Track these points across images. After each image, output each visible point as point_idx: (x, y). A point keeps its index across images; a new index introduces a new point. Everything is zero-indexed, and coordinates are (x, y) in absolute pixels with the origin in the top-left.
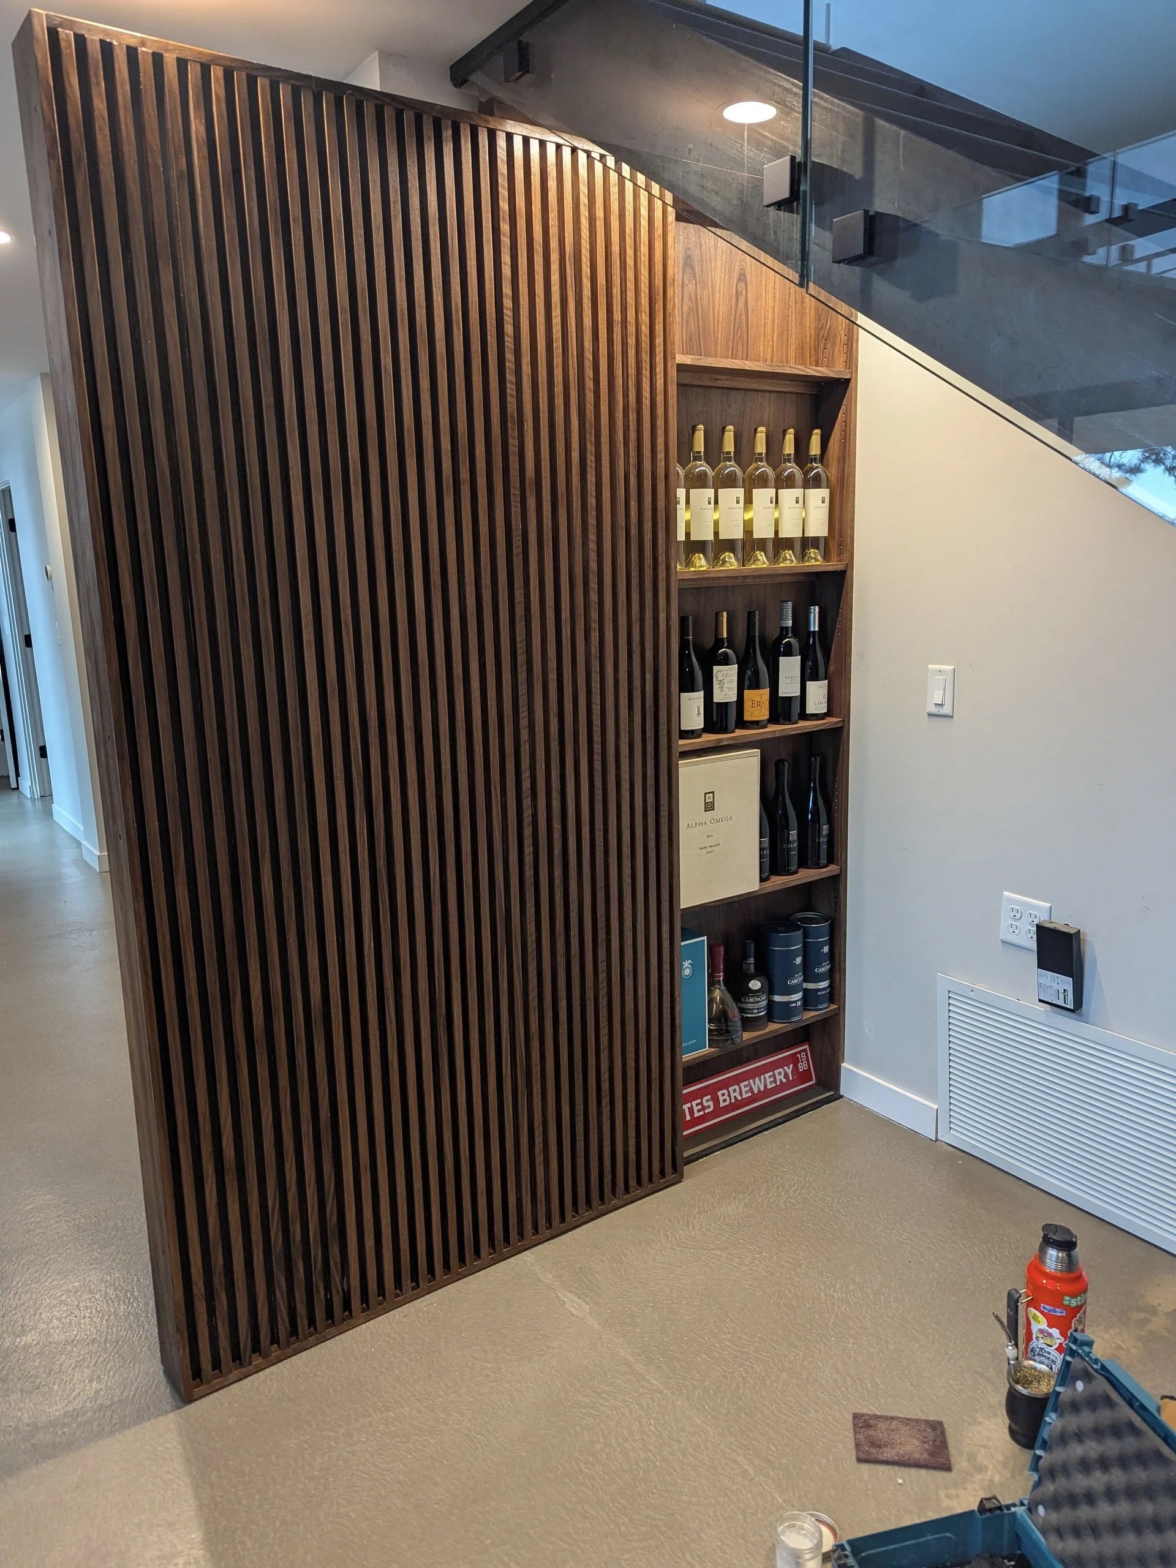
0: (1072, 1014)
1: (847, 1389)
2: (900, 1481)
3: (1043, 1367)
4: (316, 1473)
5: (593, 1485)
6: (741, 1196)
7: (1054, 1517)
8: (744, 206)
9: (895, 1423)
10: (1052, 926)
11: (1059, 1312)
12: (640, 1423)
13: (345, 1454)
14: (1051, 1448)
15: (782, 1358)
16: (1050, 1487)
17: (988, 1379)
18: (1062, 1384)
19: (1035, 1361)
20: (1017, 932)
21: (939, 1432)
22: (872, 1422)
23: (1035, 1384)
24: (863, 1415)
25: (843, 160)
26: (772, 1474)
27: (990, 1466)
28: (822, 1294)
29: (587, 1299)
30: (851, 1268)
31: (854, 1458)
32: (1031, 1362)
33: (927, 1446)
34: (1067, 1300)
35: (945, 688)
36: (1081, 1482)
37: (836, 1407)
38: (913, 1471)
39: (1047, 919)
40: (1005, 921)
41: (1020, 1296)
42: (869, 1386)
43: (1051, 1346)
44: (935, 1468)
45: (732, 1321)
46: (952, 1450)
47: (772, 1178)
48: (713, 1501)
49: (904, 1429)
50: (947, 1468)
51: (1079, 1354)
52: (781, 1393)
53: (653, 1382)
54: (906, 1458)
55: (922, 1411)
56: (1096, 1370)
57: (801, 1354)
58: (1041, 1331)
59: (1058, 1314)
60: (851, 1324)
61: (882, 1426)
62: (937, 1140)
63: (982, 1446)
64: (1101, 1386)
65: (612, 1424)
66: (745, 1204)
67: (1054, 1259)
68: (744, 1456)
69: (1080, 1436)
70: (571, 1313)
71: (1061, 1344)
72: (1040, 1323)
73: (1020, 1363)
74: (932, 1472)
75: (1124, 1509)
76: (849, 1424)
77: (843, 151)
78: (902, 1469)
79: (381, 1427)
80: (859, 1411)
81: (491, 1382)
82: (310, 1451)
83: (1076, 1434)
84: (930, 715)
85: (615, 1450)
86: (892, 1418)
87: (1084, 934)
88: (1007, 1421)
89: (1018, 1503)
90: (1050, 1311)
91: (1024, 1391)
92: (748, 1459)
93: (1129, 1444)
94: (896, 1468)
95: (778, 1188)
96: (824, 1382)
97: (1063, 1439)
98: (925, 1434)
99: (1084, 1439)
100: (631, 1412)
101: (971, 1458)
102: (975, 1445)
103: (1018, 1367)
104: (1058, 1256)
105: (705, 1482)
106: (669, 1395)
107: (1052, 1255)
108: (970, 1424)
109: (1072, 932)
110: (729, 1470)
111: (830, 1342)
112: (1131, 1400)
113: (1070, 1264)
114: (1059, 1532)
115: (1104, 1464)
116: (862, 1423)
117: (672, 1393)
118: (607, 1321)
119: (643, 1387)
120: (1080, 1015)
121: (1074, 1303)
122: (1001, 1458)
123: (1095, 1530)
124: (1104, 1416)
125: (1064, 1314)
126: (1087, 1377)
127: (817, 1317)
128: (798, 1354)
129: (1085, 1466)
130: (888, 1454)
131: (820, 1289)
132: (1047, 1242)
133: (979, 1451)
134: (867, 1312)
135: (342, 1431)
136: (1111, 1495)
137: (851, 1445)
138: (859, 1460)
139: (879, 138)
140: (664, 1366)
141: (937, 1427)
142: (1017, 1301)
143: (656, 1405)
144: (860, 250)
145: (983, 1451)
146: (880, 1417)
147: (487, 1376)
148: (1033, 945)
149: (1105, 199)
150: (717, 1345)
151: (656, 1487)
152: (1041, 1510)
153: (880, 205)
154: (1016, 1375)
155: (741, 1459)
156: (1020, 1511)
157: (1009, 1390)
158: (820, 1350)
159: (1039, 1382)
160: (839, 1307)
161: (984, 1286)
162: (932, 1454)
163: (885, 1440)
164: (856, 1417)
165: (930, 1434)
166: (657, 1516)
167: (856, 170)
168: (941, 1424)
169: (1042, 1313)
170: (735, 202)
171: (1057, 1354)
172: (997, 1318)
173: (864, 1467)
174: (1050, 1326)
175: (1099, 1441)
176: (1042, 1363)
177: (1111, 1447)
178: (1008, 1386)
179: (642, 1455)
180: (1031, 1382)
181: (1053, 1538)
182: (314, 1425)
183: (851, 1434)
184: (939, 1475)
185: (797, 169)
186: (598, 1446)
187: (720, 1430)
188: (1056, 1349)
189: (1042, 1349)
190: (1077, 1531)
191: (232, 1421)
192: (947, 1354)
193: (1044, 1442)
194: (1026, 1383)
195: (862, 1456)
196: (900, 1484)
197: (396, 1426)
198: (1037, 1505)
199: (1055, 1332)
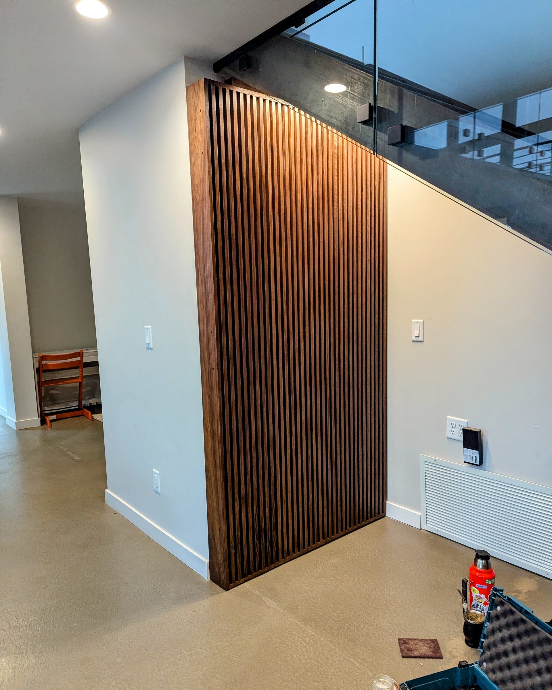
0: (478, 467)
1: (394, 629)
2: (422, 664)
3: (479, 613)
4: (162, 678)
5: (288, 674)
6: (339, 555)
7: (491, 665)
8: (347, 123)
9: (416, 642)
10: (469, 429)
11: (485, 587)
12: (306, 649)
13: (174, 669)
14: (488, 637)
15: (365, 619)
16: (488, 654)
17: (454, 622)
18: (491, 610)
19: (475, 610)
20: (454, 433)
21: (436, 643)
22: (407, 641)
23: (476, 619)
24: (403, 639)
25: (390, 106)
26: (366, 664)
27: (459, 656)
28: (379, 593)
29: (275, 600)
30: (391, 582)
31: (401, 656)
32: (474, 611)
33: (431, 650)
34: (487, 582)
35: (419, 329)
36: (501, 648)
37: (390, 637)
38: (427, 660)
39: (467, 426)
40: (449, 428)
41: (467, 581)
42: (404, 628)
43: (481, 603)
44: (435, 658)
45: (341, 605)
46: (442, 650)
47: (351, 548)
48: (342, 677)
49: (421, 643)
50: (441, 657)
51: (498, 595)
52: (366, 633)
53: (310, 631)
54: (423, 655)
55: (427, 636)
56: (505, 600)
57: (373, 617)
58: (477, 596)
59: (484, 588)
60: (393, 603)
61: (412, 643)
62: (421, 529)
63: (454, 648)
64: (508, 606)
65: (294, 649)
66: (341, 559)
67: (481, 564)
68: (353, 659)
69: (500, 629)
70: (269, 606)
71: (485, 601)
72: (476, 593)
73: (468, 611)
74: (434, 659)
75: (521, 655)
76: (397, 643)
77: (389, 102)
78: (422, 659)
79: (189, 657)
80: (400, 638)
81: (237, 636)
82: (158, 669)
83: (498, 628)
84: (413, 341)
85: (296, 660)
86: (415, 639)
87: (483, 432)
88: (465, 637)
89: (474, 663)
90: (480, 587)
91: (471, 622)
92: (355, 660)
93: (522, 628)
94: (419, 659)
95: (354, 552)
96: (384, 627)
97: (493, 632)
98: (430, 645)
99: (502, 630)
100: (301, 644)
101: (450, 653)
102: (451, 648)
103: (468, 613)
104: (482, 563)
105: (338, 670)
106: (317, 637)
107: (480, 562)
108: (449, 640)
109: (478, 431)
110: (347, 664)
111: (384, 611)
112: (521, 609)
113: (488, 566)
114: (493, 671)
115: (511, 638)
116: (402, 642)
117: (318, 636)
118: (286, 609)
119: (305, 634)
120: (481, 467)
121: (490, 582)
122: (463, 652)
123: (509, 666)
124: (510, 618)
125: (486, 588)
126: (502, 604)
127: (378, 602)
128: (371, 617)
129: (503, 641)
130: (415, 653)
131: (378, 591)
132: (478, 557)
133: (454, 650)
134: (399, 599)
135: (171, 660)
136: (514, 651)
137: (399, 651)
138: (403, 657)
139: (405, 97)
140: (313, 625)
141: (435, 642)
142: (466, 583)
143: (312, 641)
144: (399, 140)
145: (455, 650)
146: (410, 639)
147: (235, 634)
148: (461, 438)
149: (472, 130)
150: (336, 615)
151: (316, 673)
152: (485, 664)
153: (405, 123)
154: (467, 616)
155: (352, 660)
156: (476, 666)
157: (465, 623)
158: (381, 615)
159: (477, 618)
160: (387, 597)
161: (448, 586)
162: (434, 652)
163: (413, 648)
164: (399, 640)
165: (433, 645)
166: (318, 685)
167: (395, 109)
168: (436, 640)
169: (477, 588)
170: (343, 121)
171: (484, 606)
172: (459, 591)
173: (406, 660)
174: (480, 594)
175: (508, 630)
176: (478, 611)
177: (514, 631)
178: (464, 621)
179: (309, 661)
180: (474, 619)
181: (491, 674)
182: (158, 659)
183: (398, 647)
184: (438, 660)
185: (372, 109)
186: (288, 659)
187: (341, 649)
188: (483, 604)
189: (477, 604)
190: (501, 669)
191: (119, 660)
192: (435, 613)
193: (485, 635)
194: (472, 619)
195: (404, 655)
196: (422, 665)
197: (196, 657)
198: (483, 663)
199: (483, 596)
